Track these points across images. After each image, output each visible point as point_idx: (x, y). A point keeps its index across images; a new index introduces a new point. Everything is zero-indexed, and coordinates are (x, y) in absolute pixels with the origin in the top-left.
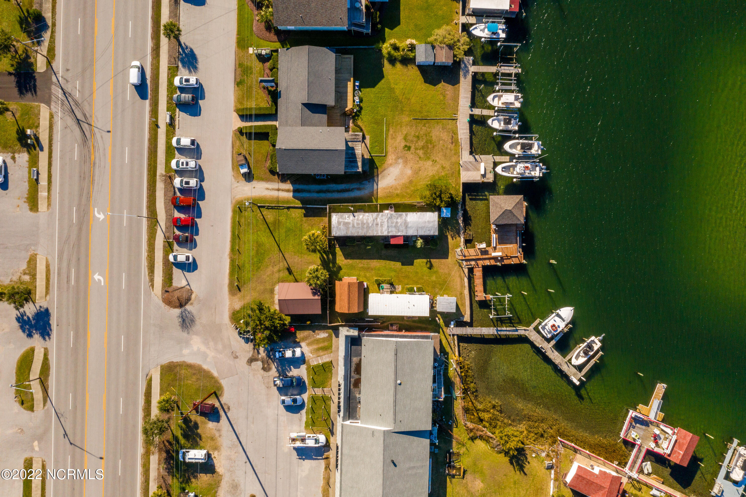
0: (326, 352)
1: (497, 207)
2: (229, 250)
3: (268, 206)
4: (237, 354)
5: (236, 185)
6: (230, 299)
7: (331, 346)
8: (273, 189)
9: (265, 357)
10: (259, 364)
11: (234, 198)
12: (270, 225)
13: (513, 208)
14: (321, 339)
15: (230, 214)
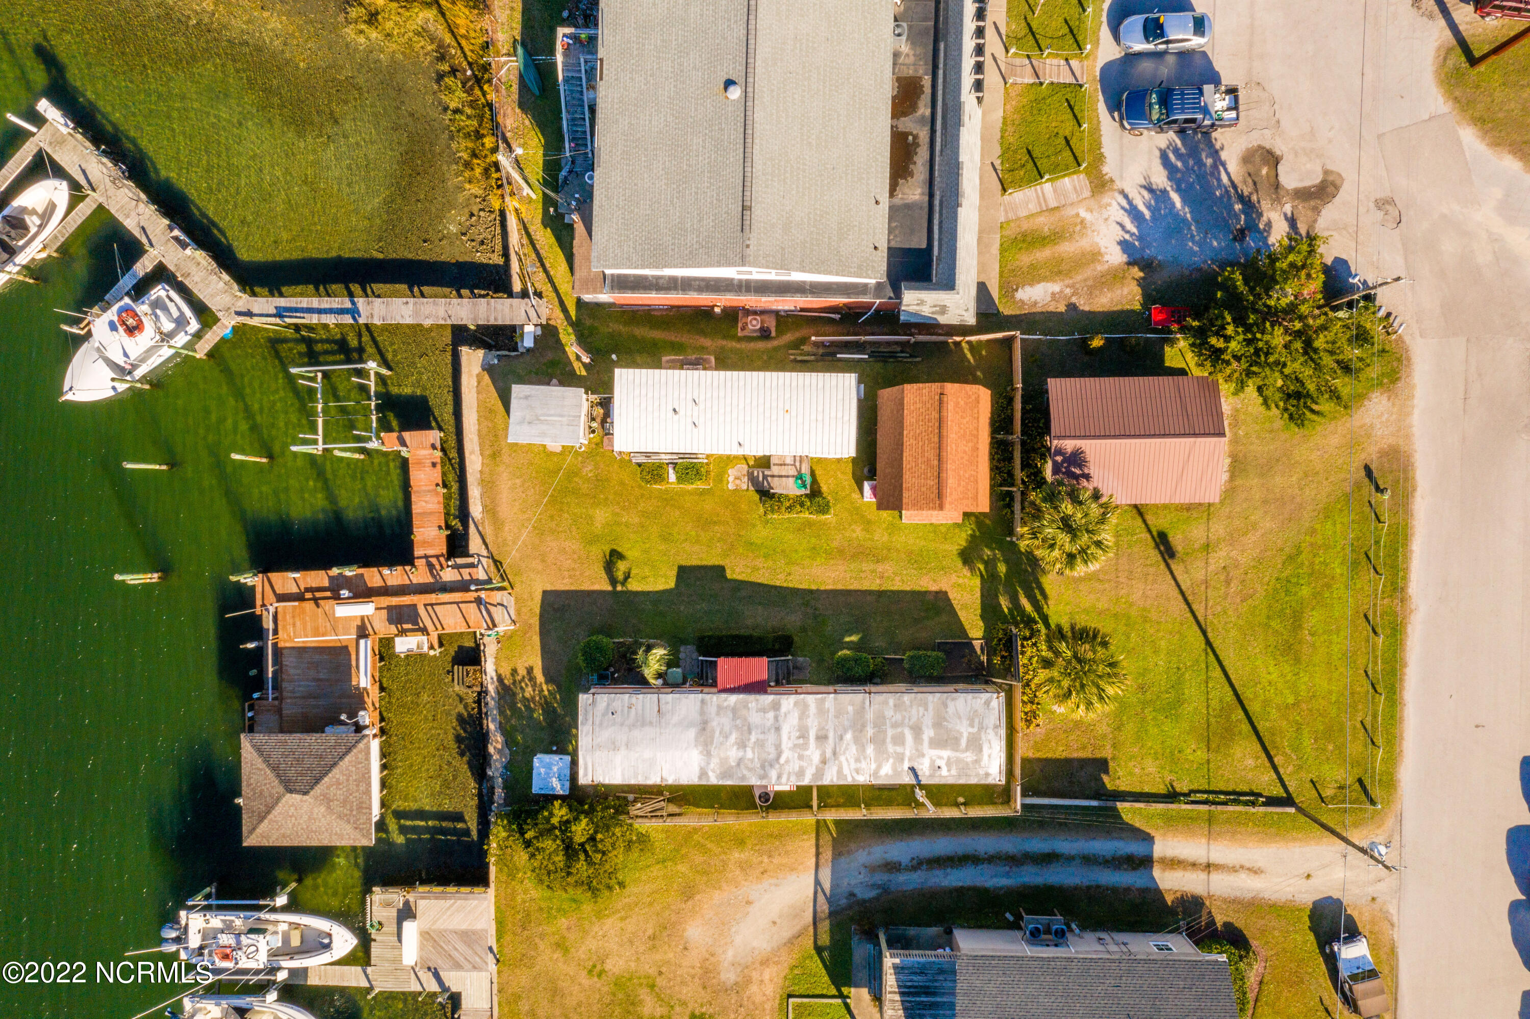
0: (1025, 226)
1: (345, 802)
2: (1410, 629)
3: (1253, 804)
4: (1380, 215)
6: (1408, 437)
7: (1003, 250)
8: (1234, 869)
9: (1265, 205)
10: (1290, 179)
12: (1245, 727)
13: (278, 799)
14: (1044, 279)
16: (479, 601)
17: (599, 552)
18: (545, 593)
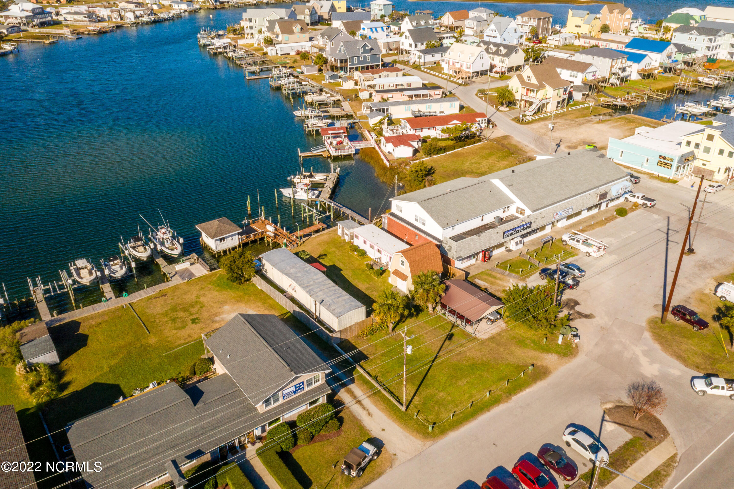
0: (493, 273)
2: (501, 405)
4: (599, 329)
5: (402, 455)
6: (555, 369)
7: (482, 272)
8: (364, 408)
9: (565, 308)
10: (578, 309)
11: (425, 445)
14: (486, 282)
16: (291, 242)
17: (324, 253)
18: (305, 251)
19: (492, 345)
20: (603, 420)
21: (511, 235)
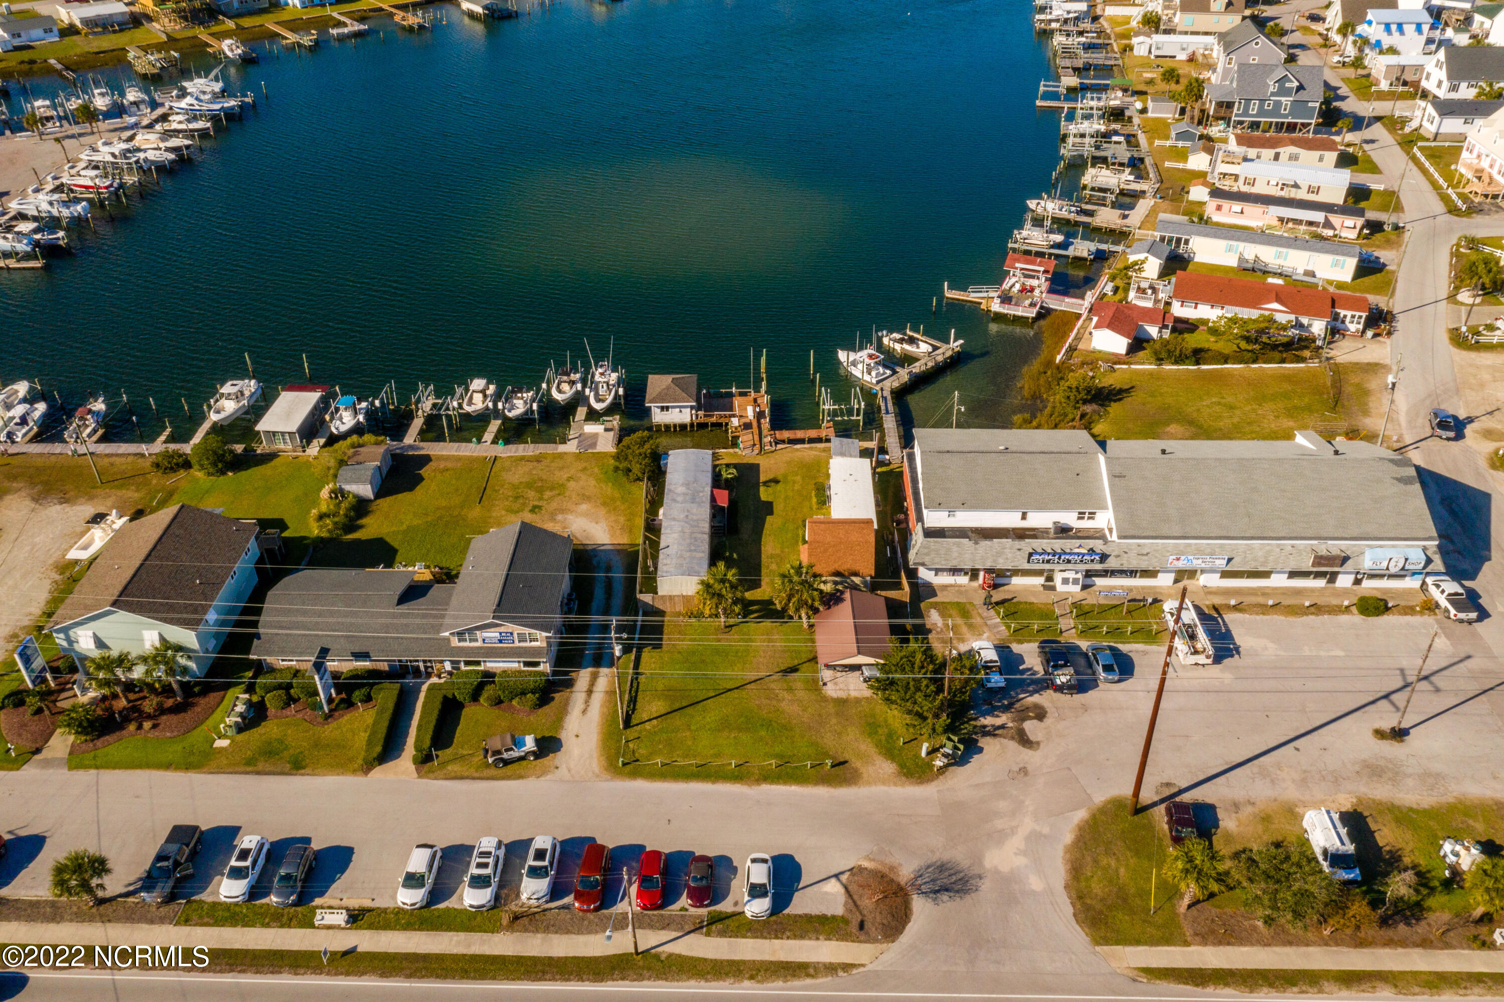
0: (973, 613)
2: (738, 785)
3: (628, 709)
4: (1016, 769)
5: (563, 772)
6: (869, 783)
7: (958, 603)
8: (587, 702)
9: (1009, 715)
10: (1028, 726)
11: (598, 776)
12: (677, 705)
14: (944, 620)
15: (640, 785)
16: (754, 445)
17: (780, 478)
18: (758, 465)
19: (831, 709)
20: (836, 876)
21: (1048, 561)
